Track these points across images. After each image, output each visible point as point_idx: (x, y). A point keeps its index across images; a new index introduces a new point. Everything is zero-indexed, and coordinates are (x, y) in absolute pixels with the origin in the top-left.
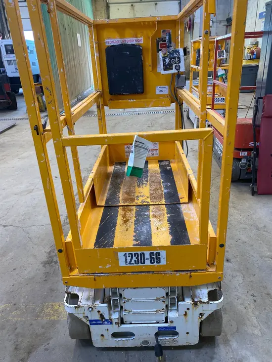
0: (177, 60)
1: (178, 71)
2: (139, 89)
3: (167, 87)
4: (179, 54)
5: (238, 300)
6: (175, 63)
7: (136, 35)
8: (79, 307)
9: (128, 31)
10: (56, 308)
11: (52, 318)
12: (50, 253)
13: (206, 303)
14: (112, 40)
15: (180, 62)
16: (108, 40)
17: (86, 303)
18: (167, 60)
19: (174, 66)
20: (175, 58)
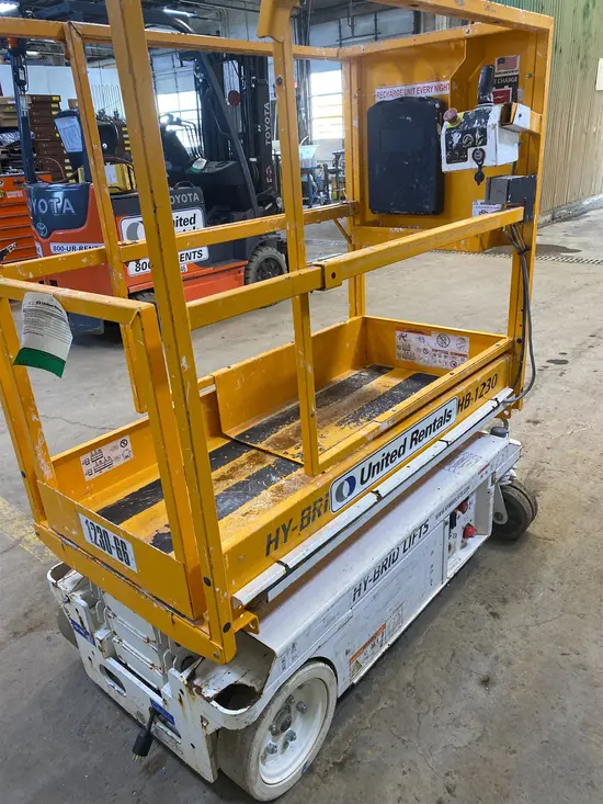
0: (478, 136)
1: (480, 166)
2: (427, 204)
4: (486, 122)
5: (404, 773)
6: (474, 145)
7: (437, 74)
9: (424, 67)
13: (205, 699)
14: (389, 88)
15: (484, 143)
16: (380, 90)
18: (456, 137)
19: (470, 151)
20: (473, 132)
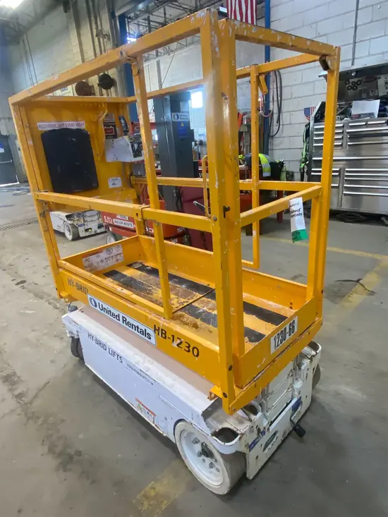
3: (119, 178)
7: (76, 118)
8: (242, 434)
9: (66, 113)
10: (153, 493)
11: (164, 507)
12: (51, 451)
14: (47, 124)
16: (41, 124)
17: (244, 426)
18: (136, 146)
